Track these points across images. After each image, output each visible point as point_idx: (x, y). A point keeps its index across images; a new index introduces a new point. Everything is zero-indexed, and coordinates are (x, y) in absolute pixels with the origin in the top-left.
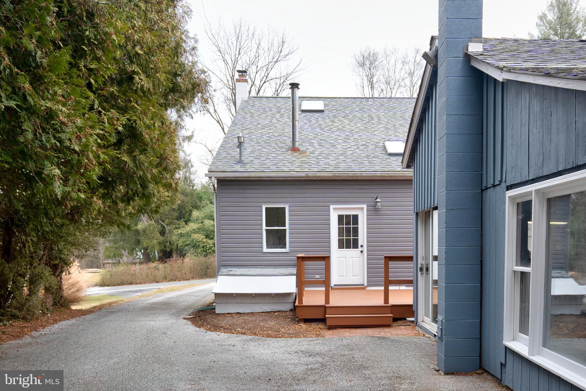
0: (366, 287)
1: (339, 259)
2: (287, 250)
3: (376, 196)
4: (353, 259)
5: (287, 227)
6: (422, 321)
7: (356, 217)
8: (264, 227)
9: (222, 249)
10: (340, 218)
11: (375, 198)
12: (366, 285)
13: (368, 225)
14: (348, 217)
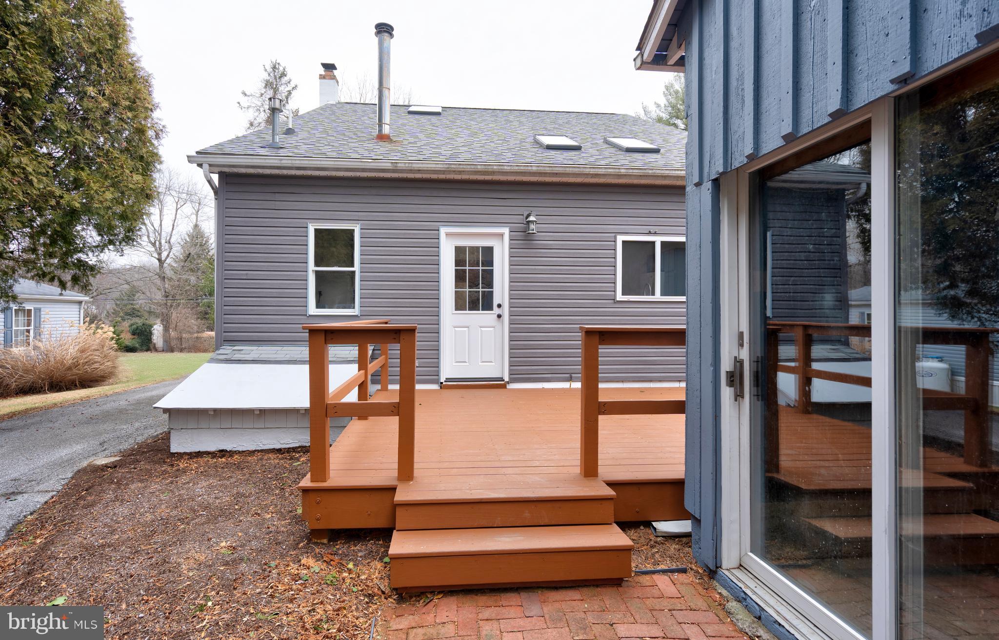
0: (508, 383)
1: (456, 329)
2: (356, 311)
3: (528, 213)
4: (483, 329)
5: (356, 268)
6: (736, 564)
7: (489, 251)
8: (311, 266)
9: (225, 308)
10: (459, 251)
11: (525, 215)
12: (506, 379)
13: (512, 267)
14: (474, 250)
